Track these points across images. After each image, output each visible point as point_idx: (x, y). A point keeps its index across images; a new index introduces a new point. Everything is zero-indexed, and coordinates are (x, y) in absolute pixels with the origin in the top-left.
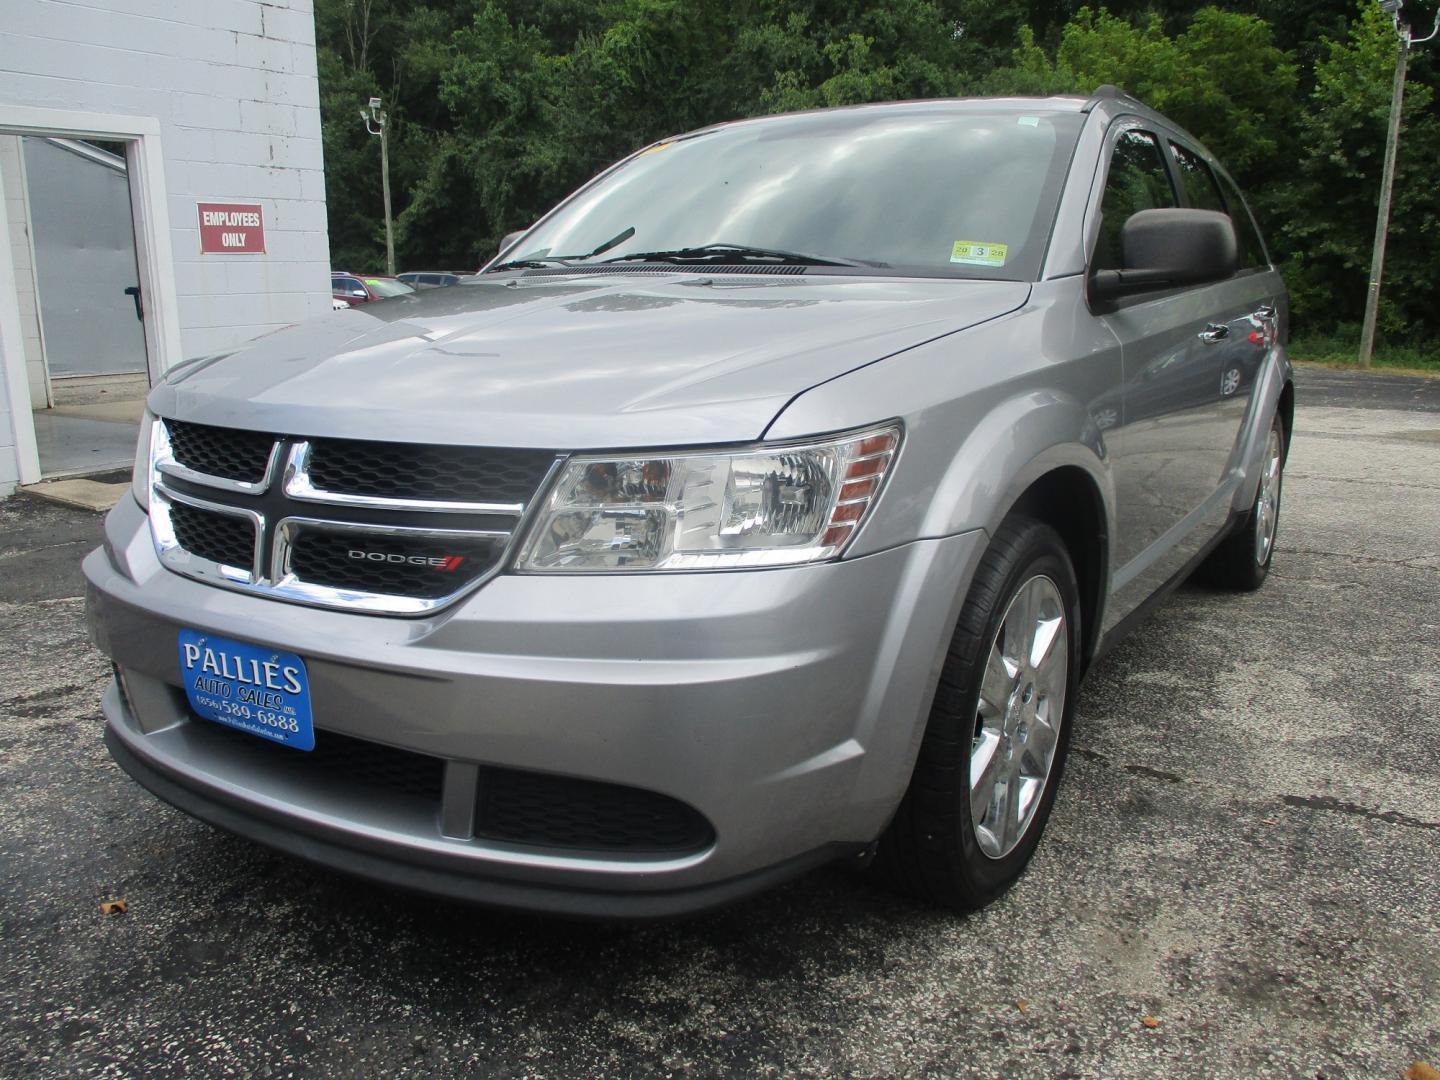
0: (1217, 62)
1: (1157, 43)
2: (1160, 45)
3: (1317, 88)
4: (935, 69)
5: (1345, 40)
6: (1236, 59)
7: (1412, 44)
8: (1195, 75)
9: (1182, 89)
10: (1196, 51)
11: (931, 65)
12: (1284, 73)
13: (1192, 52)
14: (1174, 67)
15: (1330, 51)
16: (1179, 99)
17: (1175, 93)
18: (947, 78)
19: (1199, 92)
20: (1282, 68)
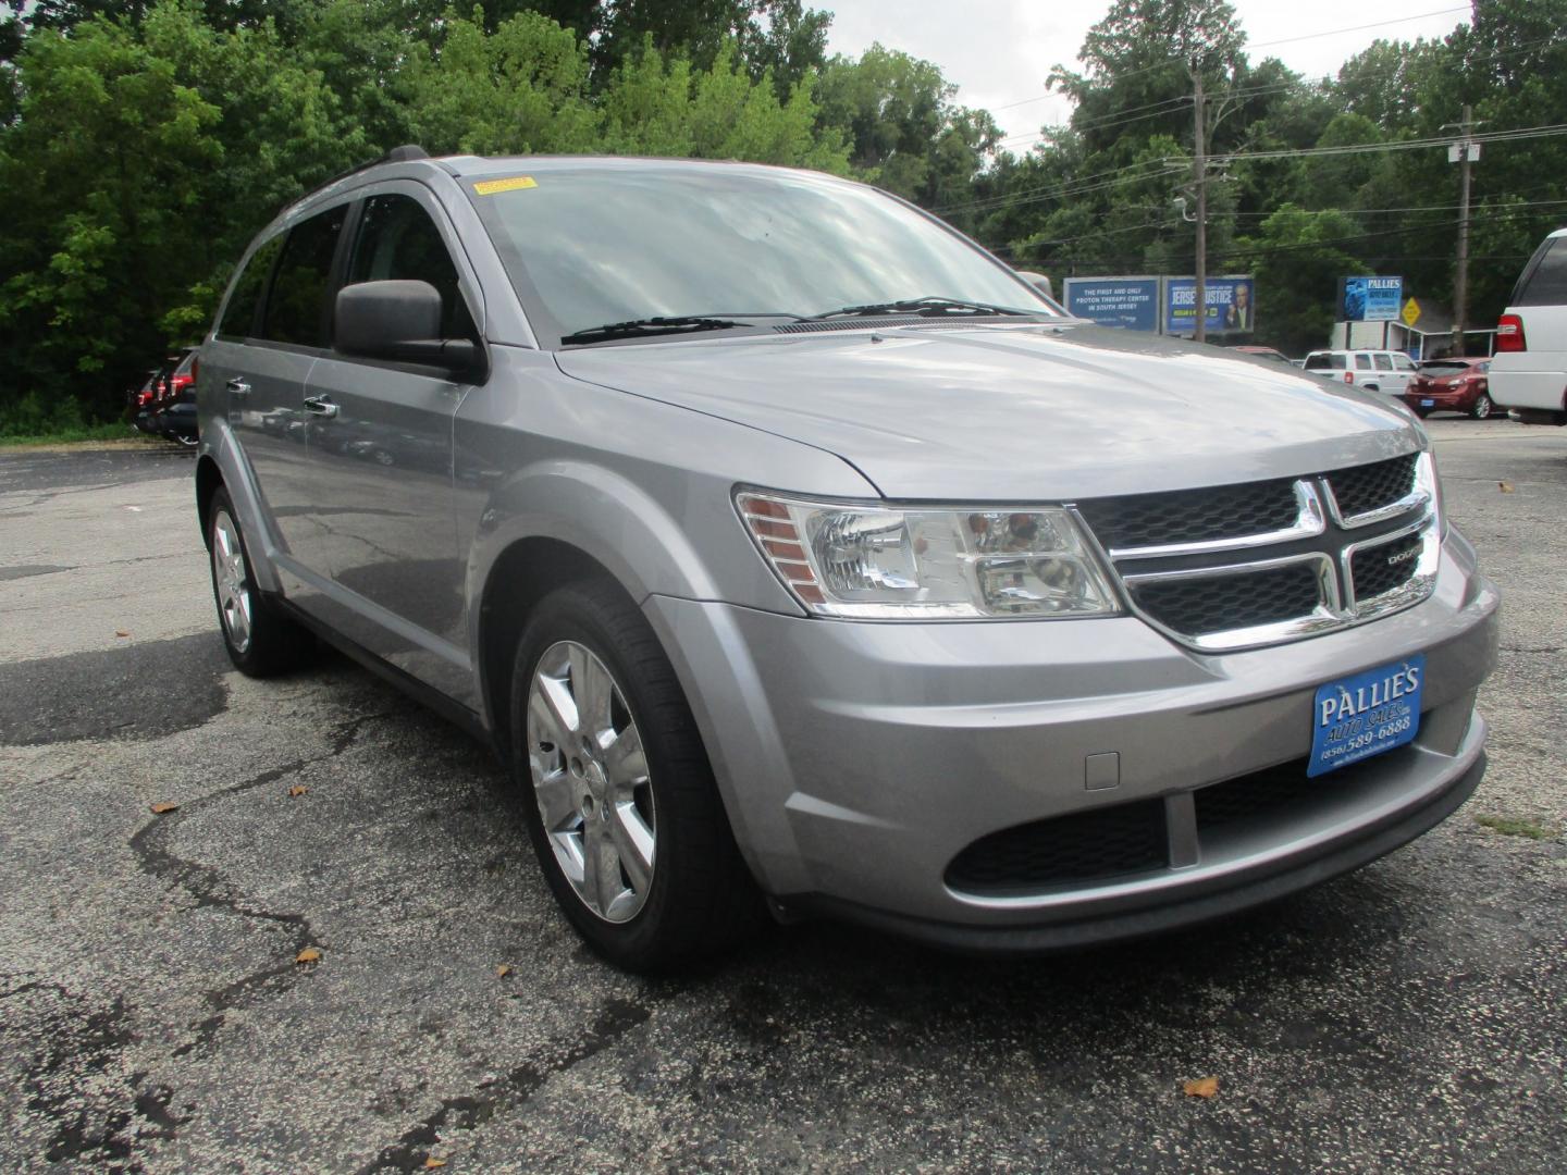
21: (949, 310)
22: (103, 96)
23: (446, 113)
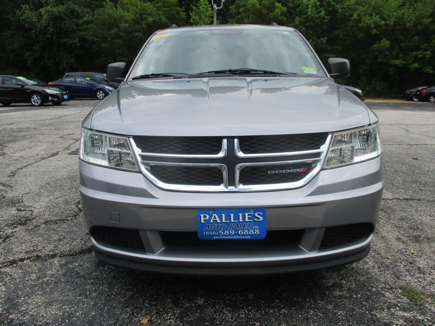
0: (164, 10)
1: (147, 4)
2: (148, 4)
3: (191, 19)
4: (77, 7)
5: (196, 6)
6: (169, 10)
7: (217, 9)
8: (159, 14)
9: (156, 18)
10: (158, 7)
11: (76, 6)
12: (182, 15)
13: (157, 7)
14: (153, 11)
15: (193, 9)
16: (156, 20)
17: (154, 19)
18: (82, 10)
19: (161, 19)
20: (181, 13)
21: (263, 73)
22: (258, 7)
23: (351, 5)
